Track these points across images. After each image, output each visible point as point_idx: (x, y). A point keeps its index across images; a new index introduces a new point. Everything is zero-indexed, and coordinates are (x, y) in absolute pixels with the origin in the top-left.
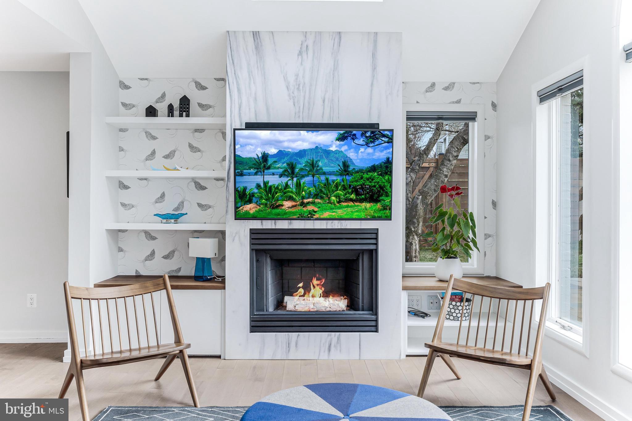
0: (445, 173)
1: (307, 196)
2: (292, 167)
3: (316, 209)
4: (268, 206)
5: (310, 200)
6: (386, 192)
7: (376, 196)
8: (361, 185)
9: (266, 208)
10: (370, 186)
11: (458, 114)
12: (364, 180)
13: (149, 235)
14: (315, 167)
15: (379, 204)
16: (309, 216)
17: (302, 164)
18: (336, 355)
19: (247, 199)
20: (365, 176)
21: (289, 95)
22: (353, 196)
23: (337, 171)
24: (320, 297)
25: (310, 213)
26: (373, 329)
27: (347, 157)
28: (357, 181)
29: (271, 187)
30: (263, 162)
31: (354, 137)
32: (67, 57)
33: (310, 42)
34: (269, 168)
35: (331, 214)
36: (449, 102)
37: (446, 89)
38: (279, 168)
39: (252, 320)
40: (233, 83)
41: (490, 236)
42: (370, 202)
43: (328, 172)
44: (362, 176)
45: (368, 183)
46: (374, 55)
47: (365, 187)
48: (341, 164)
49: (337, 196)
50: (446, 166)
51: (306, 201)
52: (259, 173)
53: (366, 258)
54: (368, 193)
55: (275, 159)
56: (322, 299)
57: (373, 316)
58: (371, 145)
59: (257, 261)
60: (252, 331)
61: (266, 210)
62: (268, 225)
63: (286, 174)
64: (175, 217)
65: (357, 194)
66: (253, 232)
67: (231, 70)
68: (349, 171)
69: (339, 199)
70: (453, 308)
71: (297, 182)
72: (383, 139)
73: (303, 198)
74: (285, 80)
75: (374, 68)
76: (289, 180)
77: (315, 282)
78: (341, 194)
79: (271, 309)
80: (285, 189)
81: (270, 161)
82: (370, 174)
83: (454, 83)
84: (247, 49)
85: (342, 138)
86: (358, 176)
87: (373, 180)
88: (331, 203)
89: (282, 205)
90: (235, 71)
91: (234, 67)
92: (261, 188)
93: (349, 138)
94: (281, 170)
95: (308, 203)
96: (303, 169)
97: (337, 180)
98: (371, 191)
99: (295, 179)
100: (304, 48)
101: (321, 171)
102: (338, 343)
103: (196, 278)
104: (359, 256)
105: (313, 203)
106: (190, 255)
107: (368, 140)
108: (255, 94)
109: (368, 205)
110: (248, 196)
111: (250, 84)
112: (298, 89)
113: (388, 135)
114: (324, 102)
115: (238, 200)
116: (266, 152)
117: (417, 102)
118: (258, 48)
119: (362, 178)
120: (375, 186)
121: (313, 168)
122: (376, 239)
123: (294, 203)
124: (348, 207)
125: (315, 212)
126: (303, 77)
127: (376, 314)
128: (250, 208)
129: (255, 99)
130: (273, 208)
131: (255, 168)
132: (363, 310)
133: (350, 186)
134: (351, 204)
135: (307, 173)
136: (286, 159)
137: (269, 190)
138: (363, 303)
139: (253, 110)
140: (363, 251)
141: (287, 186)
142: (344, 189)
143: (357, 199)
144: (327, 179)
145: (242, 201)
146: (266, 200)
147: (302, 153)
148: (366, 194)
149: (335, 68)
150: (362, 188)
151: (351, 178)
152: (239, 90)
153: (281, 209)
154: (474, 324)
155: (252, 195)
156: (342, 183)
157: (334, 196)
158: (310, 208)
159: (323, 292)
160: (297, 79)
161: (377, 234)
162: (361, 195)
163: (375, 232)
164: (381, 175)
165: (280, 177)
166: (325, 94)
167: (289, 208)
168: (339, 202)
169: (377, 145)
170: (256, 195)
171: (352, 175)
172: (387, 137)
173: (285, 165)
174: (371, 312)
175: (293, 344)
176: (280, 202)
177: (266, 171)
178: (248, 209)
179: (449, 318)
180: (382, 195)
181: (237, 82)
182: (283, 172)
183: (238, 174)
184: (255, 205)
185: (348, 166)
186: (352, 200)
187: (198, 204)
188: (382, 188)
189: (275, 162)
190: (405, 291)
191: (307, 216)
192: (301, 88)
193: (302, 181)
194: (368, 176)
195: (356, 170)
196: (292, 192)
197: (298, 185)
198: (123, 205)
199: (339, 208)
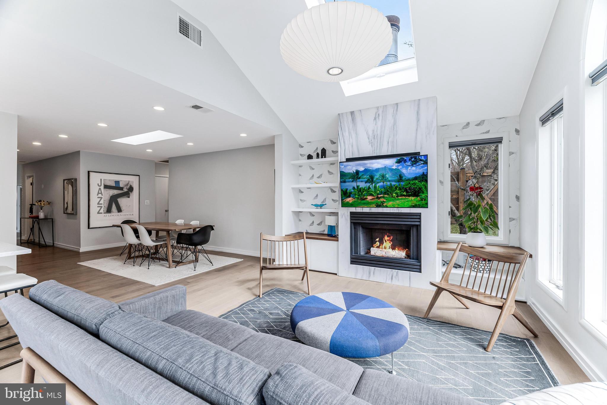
0: (495, 178)
1: (380, 193)
2: (372, 178)
3: (385, 201)
4: (359, 199)
5: (382, 195)
6: (423, 191)
7: (417, 193)
8: (409, 187)
9: (358, 200)
10: (414, 188)
11: (487, 140)
12: (411, 185)
13: (312, 214)
14: (384, 177)
15: (418, 198)
16: (381, 204)
17: (377, 176)
18: (395, 282)
19: (348, 195)
20: (411, 182)
21: (369, 142)
22: (405, 193)
23: (396, 180)
24: (389, 248)
25: (382, 203)
26: (418, 270)
27: (401, 172)
28: (407, 185)
29: (360, 188)
30: (356, 175)
31: (405, 161)
32: (273, 137)
33: (380, 112)
34: (359, 178)
35: (393, 203)
36: (480, 133)
37: (478, 125)
38: (365, 178)
39: (351, 258)
40: (341, 139)
41: (514, 219)
42: (414, 196)
43: (391, 180)
44: (409, 182)
45: (412, 186)
46: (418, 113)
47: (411, 188)
48: (398, 176)
49: (396, 193)
50: (496, 173)
51: (379, 196)
52: (354, 181)
53: (415, 230)
54: (413, 192)
55: (362, 174)
56: (391, 250)
57: (418, 263)
58: (415, 165)
59: (355, 228)
60: (351, 264)
61: (358, 201)
62: (359, 210)
63: (369, 181)
64: (321, 206)
65: (407, 192)
66: (352, 213)
67: (341, 133)
68: (402, 180)
69: (397, 195)
70: (476, 264)
71: (375, 185)
72: (421, 162)
73: (378, 194)
74: (367, 134)
75: (418, 120)
76: (371, 185)
77: (386, 238)
78: (398, 192)
79: (362, 253)
80: (368, 189)
81: (360, 175)
82: (414, 181)
83: (484, 121)
84: (348, 121)
85: (399, 162)
86: (408, 182)
87: (415, 184)
88: (393, 197)
89: (367, 199)
90: (342, 133)
91: (342, 131)
92: (355, 189)
93: (403, 162)
94: (366, 179)
95: (381, 197)
96: (377, 179)
97: (396, 184)
98: (415, 190)
99: (374, 184)
100: (377, 116)
101: (387, 180)
102: (397, 275)
103: (328, 235)
104: (411, 228)
105: (383, 197)
106: (326, 224)
107: (413, 162)
108: (352, 143)
109: (413, 198)
110: (348, 194)
111: (349, 138)
112: (374, 138)
113: (424, 160)
114: (388, 143)
115: (343, 196)
116: (358, 170)
117: (456, 136)
118: (353, 119)
119: (409, 183)
120: (416, 188)
121: (383, 178)
122: (420, 219)
123: (373, 197)
124: (402, 199)
125: (385, 202)
126: (377, 131)
127: (420, 262)
128: (349, 200)
129: (352, 146)
130: (362, 200)
131: (352, 178)
132: (413, 259)
133: (403, 188)
134: (404, 197)
135: (380, 181)
136: (368, 173)
137: (360, 190)
138: (413, 255)
139: (351, 152)
140: (413, 226)
141: (369, 188)
142: (400, 189)
143: (407, 195)
144: (391, 184)
145: (345, 196)
146: (358, 195)
147: (377, 170)
148: (412, 192)
149: (395, 123)
150: (410, 189)
151: (404, 183)
152: (344, 142)
153: (366, 200)
154: (492, 276)
155: (351, 193)
156: (399, 186)
157: (395, 193)
158: (382, 200)
159: (391, 245)
160: (373, 133)
161: (420, 216)
162: (409, 192)
163: (419, 215)
164: (420, 182)
165: (366, 183)
166: (389, 139)
167: (370, 200)
168: (397, 197)
169: (418, 165)
170: (353, 193)
171: (404, 182)
172: (423, 161)
173: (368, 176)
174: (417, 261)
175: (372, 273)
176: (365, 197)
177: (358, 180)
178: (349, 201)
179: (474, 271)
180: (420, 193)
181: (343, 138)
182: (367, 180)
183: (342, 181)
184: (352, 199)
185: (402, 177)
186: (404, 195)
187: (332, 199)
188: (420, 189)
189: (363, 175)
190: (439, 251)
191: (380, 204)
192: (376, 137)
193: (377, 185)
194: (413, 182)
195: (407, 179)
196: (372, 191)
197: (375, 187)
198: (301, 200)
199: (397, 200)
